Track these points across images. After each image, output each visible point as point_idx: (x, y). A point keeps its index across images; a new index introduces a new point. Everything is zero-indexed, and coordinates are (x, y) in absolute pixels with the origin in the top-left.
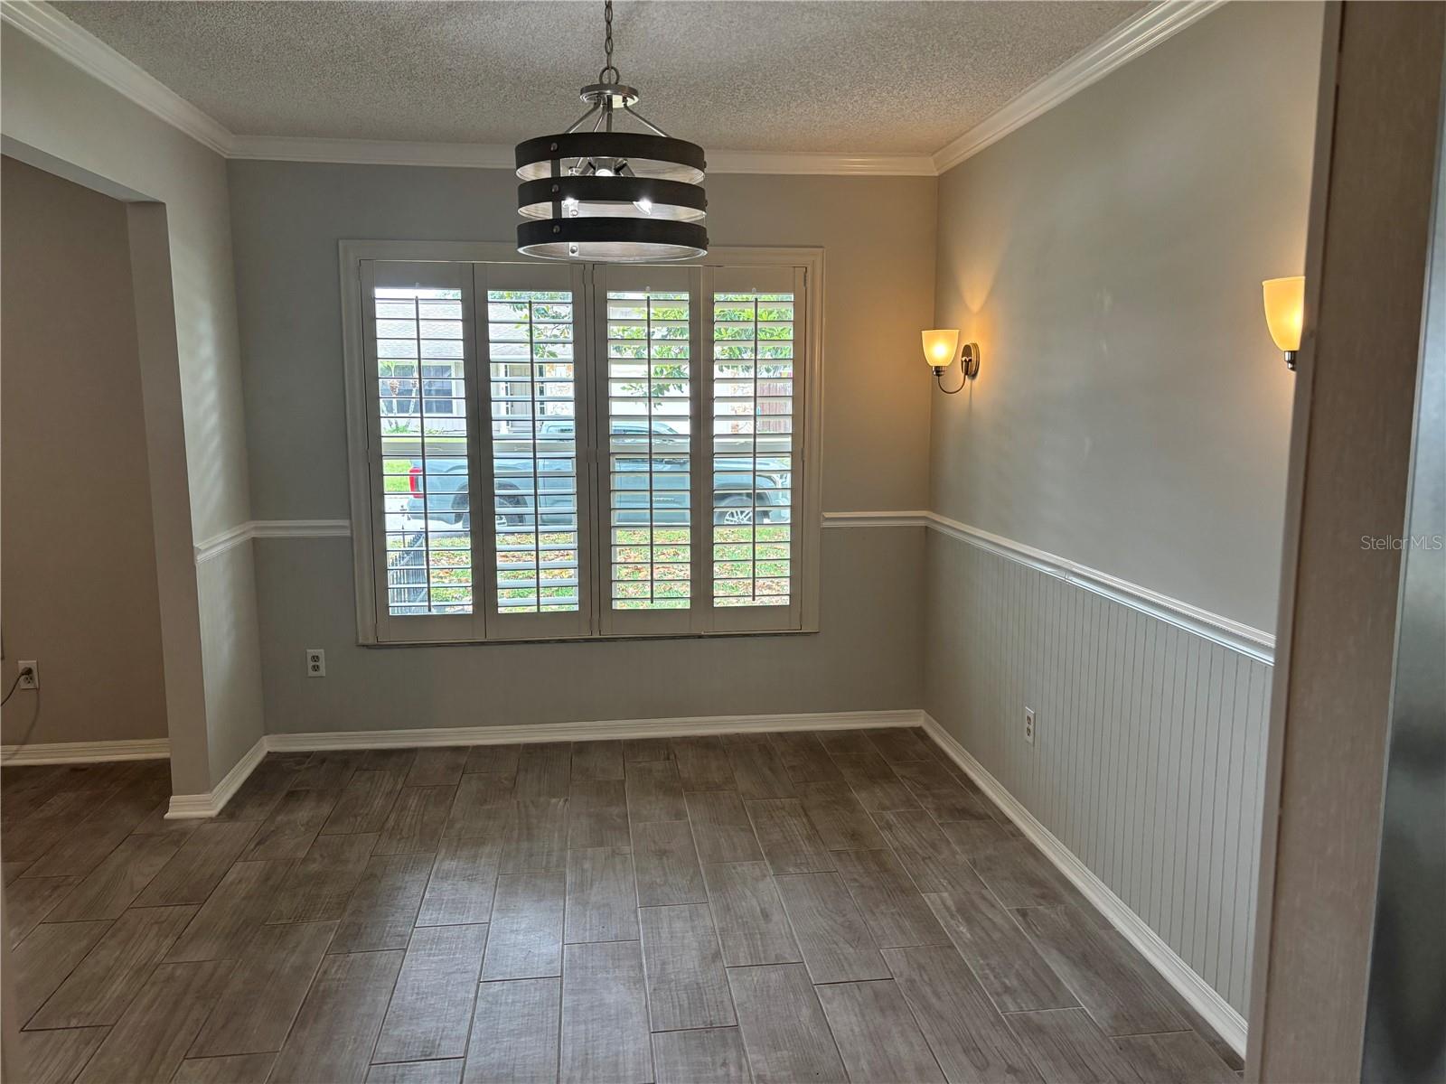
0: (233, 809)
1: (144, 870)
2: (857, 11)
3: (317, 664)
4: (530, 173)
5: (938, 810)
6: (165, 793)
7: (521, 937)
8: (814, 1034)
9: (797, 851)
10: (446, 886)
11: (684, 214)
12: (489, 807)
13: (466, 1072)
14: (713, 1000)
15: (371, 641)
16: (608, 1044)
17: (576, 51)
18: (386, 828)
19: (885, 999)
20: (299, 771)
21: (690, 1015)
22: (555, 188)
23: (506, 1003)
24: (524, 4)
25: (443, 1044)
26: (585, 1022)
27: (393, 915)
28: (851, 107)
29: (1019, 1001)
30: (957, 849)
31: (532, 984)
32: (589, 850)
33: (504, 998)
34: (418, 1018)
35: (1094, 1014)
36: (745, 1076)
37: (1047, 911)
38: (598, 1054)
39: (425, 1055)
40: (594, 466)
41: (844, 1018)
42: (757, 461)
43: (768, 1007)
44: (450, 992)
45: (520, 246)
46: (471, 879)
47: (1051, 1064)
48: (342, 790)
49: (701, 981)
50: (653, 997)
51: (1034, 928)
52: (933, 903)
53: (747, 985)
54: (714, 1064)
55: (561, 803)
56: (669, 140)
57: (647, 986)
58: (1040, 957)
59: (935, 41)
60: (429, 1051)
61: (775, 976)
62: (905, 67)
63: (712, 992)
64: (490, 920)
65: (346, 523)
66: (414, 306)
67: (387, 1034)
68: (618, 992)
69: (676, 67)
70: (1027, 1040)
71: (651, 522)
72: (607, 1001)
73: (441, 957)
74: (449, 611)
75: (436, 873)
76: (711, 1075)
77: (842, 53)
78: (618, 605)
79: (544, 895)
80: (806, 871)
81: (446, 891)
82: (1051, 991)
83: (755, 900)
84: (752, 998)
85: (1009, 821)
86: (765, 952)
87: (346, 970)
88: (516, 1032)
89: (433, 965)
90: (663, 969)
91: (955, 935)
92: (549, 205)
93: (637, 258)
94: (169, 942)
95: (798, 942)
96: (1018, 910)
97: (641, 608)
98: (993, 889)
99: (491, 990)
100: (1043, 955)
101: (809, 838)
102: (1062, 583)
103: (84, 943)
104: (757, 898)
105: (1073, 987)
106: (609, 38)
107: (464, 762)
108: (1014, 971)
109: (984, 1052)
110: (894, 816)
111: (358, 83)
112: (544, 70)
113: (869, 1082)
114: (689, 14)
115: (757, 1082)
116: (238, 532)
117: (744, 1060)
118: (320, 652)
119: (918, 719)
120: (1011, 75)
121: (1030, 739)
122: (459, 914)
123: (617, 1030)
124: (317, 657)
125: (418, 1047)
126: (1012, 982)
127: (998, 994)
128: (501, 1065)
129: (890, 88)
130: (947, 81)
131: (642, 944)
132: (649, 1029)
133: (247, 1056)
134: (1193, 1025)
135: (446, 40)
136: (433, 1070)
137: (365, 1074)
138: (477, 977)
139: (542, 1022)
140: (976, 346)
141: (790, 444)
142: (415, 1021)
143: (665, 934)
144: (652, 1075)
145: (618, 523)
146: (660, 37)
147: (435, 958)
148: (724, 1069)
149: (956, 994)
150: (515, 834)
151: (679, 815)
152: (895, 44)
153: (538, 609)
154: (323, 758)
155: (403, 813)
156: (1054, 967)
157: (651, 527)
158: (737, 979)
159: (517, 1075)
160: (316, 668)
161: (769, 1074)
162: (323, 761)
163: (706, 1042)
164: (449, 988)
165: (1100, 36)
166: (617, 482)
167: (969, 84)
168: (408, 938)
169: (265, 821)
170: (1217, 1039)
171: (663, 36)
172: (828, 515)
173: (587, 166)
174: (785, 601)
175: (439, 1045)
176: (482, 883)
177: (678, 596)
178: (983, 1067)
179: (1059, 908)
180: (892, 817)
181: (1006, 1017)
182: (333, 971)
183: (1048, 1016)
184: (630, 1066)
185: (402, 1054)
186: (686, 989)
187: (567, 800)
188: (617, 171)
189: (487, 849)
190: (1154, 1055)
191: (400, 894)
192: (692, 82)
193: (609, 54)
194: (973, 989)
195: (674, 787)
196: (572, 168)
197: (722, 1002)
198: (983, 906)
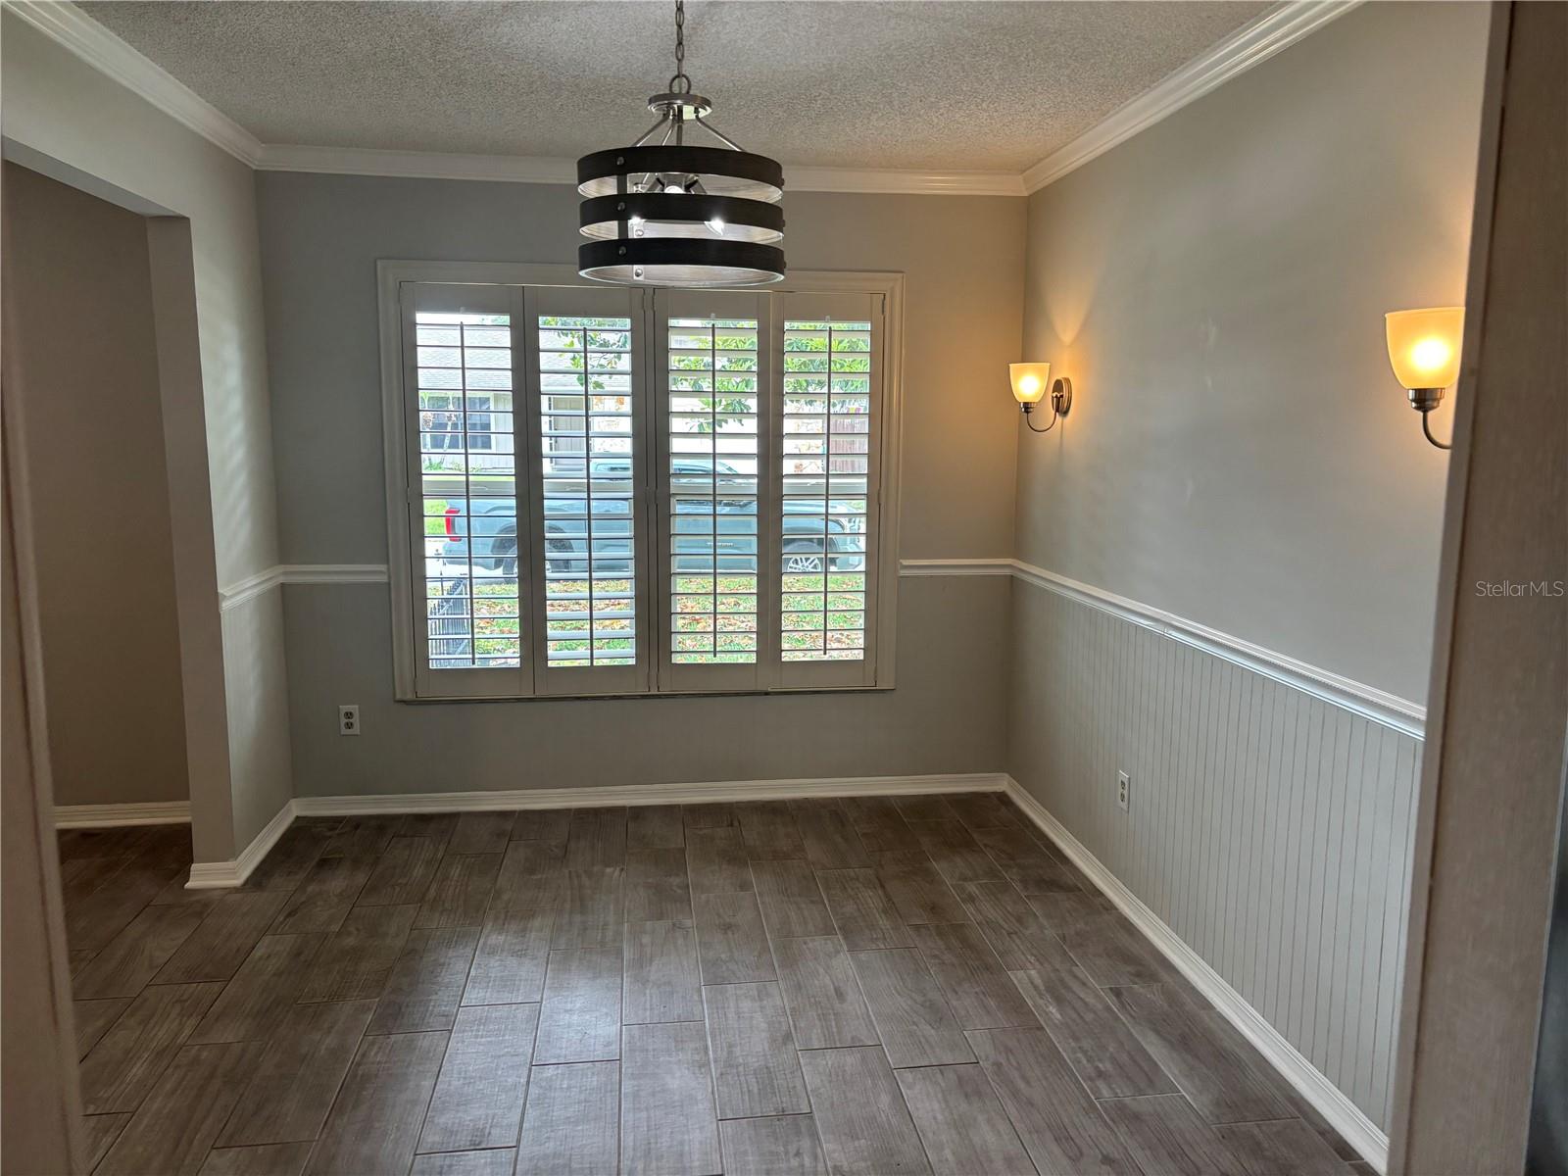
0: (260, 877)
1: (162, 946)
2: (947, 16)
3: (351, 720)
4: (593, 189)
5: (1024, 882)
6: (186, 859)
7: (575, 1017)
8: (893, 1121)
9: (873, 925)
10: (494, 962)
11: (759, 235)
12: (539, 876)
13: (519, 1163)
14: (785, 1085)
15: (410, 696)
16: (672, 1133)
17: (641, 57)
18: (427, 899)
19: (969, 1085)
20: (330, 837)
21: (760, 1102)
22: (621, 206)
23: (562, 1088)
24: (587, 4)
25: (493, 1131)
26: (647, 1109)
27: (436, 994)
28: (936, 120)
29: (1114, 1086)
30: (1045, 923)
31: (588, 1068)
32: (648, 923)
33: (558, 1083)
34: (465, 1105)
35: (1194, 1100)
36: (820, 1167)
37: (1141, 990)
38: (661, 1143)
39: (475, 1145)
40: (653, 508)
41: (927, 1103)
42: (830, 505)
43: (844, 1092)
44: (500, 1077)
45: (582, 269)
46: (520, 954)
47: (1148, 1153)
48: (378, 858)
49: (771, 1065)
50: (720, 1083)
51: (1128, 1007)
52: (1019, 981)
53: (821, 1070)
54: (787, 1153)
55: (617, 873)
56: (744, 154)
57: (713, 1070)
58: (1136, 1039)
59: (1030, 50)
60: (478, 1140)
61: (850, 1060)
62: (997, 78)
63: (783, 1076)
64: (542, 998)
65: (383, 568)
66: (459, 332)
67: (433, 1122)
68: (682, 1076)
69: (748, 76)
70: (1123, 1129)
71: (715, 569)
72: (671, 1086)
73: (489, 1039)
74: (492, 664)
75: (482, 949)
76: (784, 1166)
77: (928, 63)
78: (677, 659)
79: (600, 972)
80: (882, 946)
81: (494, 967)
82: (1148, 1077)
83: (828, 977)
84: (827, 1085)
85: (1101, 894)
86: (839, 1033)
87: (387, 1051)
88: (572, 1120)
89: (481, 1047)
90: (730, 1053)
91: (1044, 1015)
92: (614, 225)
93: (707, 283)
94: (193, 1021)
95: (875, 1023)
96: (1111, 989)
97: (700, 662)
98: (1084, 967)
99: (545, 1075)
100: (1140, 1039)
101: (885, 911)
102: (1161, 637)
103: (100, 1023)
104: (830, 976)
105: (1173, 1074)
106: (680, 43)
107: (510, 828)
108: (1108, 1055)
109: (1077, 1141)
110: (977, 888)
111: (402, 89)
112: (605, 77)
113: (954, 1174)
114: (765, 19)
115: (834, 1174)
116: (266, 577)
117: (819, 1150)
118: (354, 708)
119: (1002, 783)
120: (1110, 88)
121: (1124, 805)
122: (509, 992)
123: (681, 1118)
124: (351, 713)
125: (467, 1136)
126: (1106, 1066)
127: (1091, 1079)
128: (555, 1155)
129: (979, 101)
130: (1041, 93)
131: (707, 1025)
132: (717, 1117)
133: (279, 1146)
134: (1300, 1112)
135: (499, 43)
136: (483, 1161)
137: (409, 1165)
138: (529, 1061)
139: (600, 1109)
140: (1067, 380)
141: (866, 486)
142: (462, 1107)
143: (731, 1015)
144: (720, 1166)
145: (679, 570)
146: (732, 43)
147: (483, 1040)
148: (798, 1159)
149: (1046, 1078)
150: (568, 906)
151: (744, 886)
152: (987, 53)
153: (592, 663)
154: (357, 823)
155: (444, 883)
156: (1151, 1050)
157: (715, 574)
158: (810, 1063)
159: (575, 1166)
160: (349, 726)
161: (845, 1164)
162: (357, 827)
163: (778, 1130)
164: (500, 1073)
165: (1209, 46)
166: (677, 525)
167: (1064, 96)
168: (453, 1019)
169: (295, 892)
170: (1327, 1127)
171: (735, 41)
172: (906, 562)
173: (655, 183)
174: (860, 655)
175: (490, 1133)
176: (533, 959)
177: (742, 649)
178: (1076, 1158)
179: (1155, 987)
180: (975, 889)
181: (1100, 1103)
182: (372, 1054)
183: (1143, 1103)
184: (696, 1157)
185: (449, 1143)
186: (755, 1074)
187: (622, 869)
188: (687, 188)
189: (537, 922)
190: (1258, 1144)
191: (444, 970)
192: (766, 92)
193: (680, 60)
194: (1063, 1073)
195: (737, 856)
196: (640, 184)
197: (795, 1087)
198: (1076, 987)
